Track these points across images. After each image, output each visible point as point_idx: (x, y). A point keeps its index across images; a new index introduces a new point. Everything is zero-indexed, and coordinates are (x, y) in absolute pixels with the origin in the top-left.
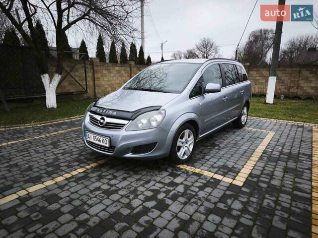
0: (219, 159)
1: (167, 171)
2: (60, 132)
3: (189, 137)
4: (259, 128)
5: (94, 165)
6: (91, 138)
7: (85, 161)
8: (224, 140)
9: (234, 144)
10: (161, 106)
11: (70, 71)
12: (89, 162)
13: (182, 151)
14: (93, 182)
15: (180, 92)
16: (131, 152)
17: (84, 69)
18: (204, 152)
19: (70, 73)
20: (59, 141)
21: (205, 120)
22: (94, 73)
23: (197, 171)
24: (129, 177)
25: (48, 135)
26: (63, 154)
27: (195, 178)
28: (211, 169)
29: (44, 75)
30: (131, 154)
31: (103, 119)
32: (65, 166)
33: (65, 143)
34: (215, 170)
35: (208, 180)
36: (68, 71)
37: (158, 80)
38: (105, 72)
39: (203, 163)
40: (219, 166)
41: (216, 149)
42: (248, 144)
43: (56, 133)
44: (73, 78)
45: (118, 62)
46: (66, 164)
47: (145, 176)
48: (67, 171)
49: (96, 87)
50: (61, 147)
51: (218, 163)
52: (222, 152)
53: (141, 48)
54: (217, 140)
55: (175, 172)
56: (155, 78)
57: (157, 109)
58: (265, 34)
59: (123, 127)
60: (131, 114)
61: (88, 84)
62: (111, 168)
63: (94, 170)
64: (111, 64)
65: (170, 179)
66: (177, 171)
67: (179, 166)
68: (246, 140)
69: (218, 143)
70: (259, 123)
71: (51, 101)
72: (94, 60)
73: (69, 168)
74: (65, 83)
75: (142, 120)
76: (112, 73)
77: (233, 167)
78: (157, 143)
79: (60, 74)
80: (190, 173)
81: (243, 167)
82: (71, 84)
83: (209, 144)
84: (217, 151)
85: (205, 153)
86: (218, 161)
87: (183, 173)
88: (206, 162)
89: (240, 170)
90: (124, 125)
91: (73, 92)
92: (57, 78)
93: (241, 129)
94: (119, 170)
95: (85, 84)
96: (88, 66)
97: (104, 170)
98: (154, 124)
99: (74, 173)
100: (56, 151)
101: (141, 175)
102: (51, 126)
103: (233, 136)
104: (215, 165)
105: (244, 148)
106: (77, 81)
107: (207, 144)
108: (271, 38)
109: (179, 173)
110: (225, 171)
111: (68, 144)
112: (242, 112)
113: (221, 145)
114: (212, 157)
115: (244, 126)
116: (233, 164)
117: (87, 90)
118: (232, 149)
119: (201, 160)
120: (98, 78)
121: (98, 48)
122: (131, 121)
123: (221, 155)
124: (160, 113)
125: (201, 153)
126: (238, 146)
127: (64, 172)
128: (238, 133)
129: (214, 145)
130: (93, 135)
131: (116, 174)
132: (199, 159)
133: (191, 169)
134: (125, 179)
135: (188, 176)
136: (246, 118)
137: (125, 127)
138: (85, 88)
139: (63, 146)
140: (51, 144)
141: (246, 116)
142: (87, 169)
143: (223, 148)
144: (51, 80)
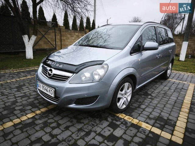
0: (154, 109)
1: (107, 121)
2: (28, 77)
3: (128, 89)
4: (181, 80)
5: (43, 110)
6: (41, 87)
7: (38, 105)
8: (155, 90)
9: (163, 94)
10: (104, 61)
11: (45, 34)
12: (40, 107)
13: (122, 101)
14: (37, 131)
15: (122, 49)
16: (74, 103)
17: (54, 33)
18: (140, 100)
19: (45, 36)
20: (24, 85)
21: (142, 74)
22: (61, 36)
23: (135, 121)
24: (72, 126)
25: (18, 79)
26: (22, 97)
27: (134, 131)
28: (148, 121)
29: (25, 36)
30: (74, 104)
31: (51, 70)
32: (19, 110)
33: (28, 87)
34: (152, 122)
35: (146, 134)
36: (43, 34)
37: (103, 41)
38: (68, 36)
39: (140, 112)
40: (155, 117)
41: (149, 98)
42: (176, 94)
43: (25, 78)
44: (47, 39)
45: (77, 30)
46: (20, 107)
47: (87, 126)
48: (19, 115)
49: (62, 46)
50: (23, 90)
51: (153, 113)
52: (155, 102)
53: (94, 21)
54: (149, 90)
55: (114, 121)
56: (101, 38)
57: (100, 63)
58: (175, 15)
59: (67, 79)
60: (75, 68)
61: (57, 43)
62: (58, 114)
63: (42, 115)
64: (73, 31)
65: (110, 131)
66: (117, 121)
67: (118, 115)
68: (173, 91)
69: (150, 93)
70: (179, 76)
71: (29, 54)
72: (61, 28)
73: (21, 112)
74: (41, 43)
75: (85, 74)
76: (73, 37)
77: (168, 119)
78: (98, 96)
79: (36, 35)
80: (129, 124)
81: (178, 120)
82: (45, 43)
83: (142, 93)
84: (150, 100)
85: (140, 102)
86: (153, 111)
87: (122, 123)
88: (142, 112)
89: (176, 122)
90: (69, 77)
91: (47, 49)
92: (34, 38)
93: (167, 80)
94: (65, 116)
95: (55, 43)
96: (57, 32)
97: (51, 116)
98: (97, 78)
99: (24, 118)
100: (18, 94)
101: (83, 125)
102: (23, 72)
103: (162, 87)
104: (151, 116)
105: (173, 98)
106: (49, 41)
107: (141, 93)
108: (179, 18)
109: (118, 123)
110: (162, 123)
111: (30, 88)
112: (169, 67)
113: (153, 95)
114: (147, 106)
115: (168, 78)
116: (168, 115)
117: (56, 48)
118: (163, 98)
119: (138, 109)
120: (64, 40)
121: (64, 20)
122: (75, 74)
123: (155, 105)
124: (103, 67)
125: (137, 101)
126: (167, 96)
127: (15, 117)
128: (164, 84)
129: (147, 94)
130: (42, 85)
131: (61, 122)
132: (136, 108)
133: (130, 119)
134: (67, 128)
135: (127, 127)
136: (170, 72)
137: (70, 79)
138: (55, 46)
139: (26, 90)
140: (17, 88)
141: (170, 70)
142: (37, 115)
143: (155, 97)
144: (29, 39)
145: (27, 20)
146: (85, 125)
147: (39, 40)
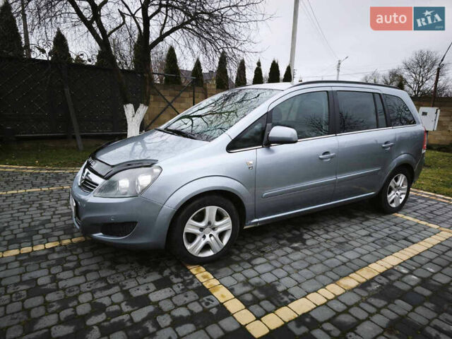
1: (161, 273)
3: (218, 219)
10: (157, 161)
11: (173, 101)
13: (199, 242)
15: (212, 139)
16: (102, 232)
23: (211, 283)
27: (191, 298)
28: (239, 286)
29: (127, 106)
30: (101, 234)
32: (43, 234)
34: (244, 290)
35: (208, 307)
36: (170, 100)
40: (259, 283)
46: (48, 231)
55: (172, 277)
65: (148, 289)
66: (178, 277)
67: (189, 267)
68: (372, 240)
72: (208, 87)
77: (286, 290)
78: (136, 223)
79: (147, 104)
80: (193, 286)
84: (291, 251)
86: (271, 271)
89: (294, 300)
92: (143, 110)
94: (100, 255)
104: (253, 280)
109: (176, 280)
113: (309, 241)
114: (268, 261)
125: (258, 250)
132: (241, 261)
133: (205, 277)
135: (185, 290)
144: (135, 111)
145: (139, 75)
146: (117, 273)
147: (161, 113)
